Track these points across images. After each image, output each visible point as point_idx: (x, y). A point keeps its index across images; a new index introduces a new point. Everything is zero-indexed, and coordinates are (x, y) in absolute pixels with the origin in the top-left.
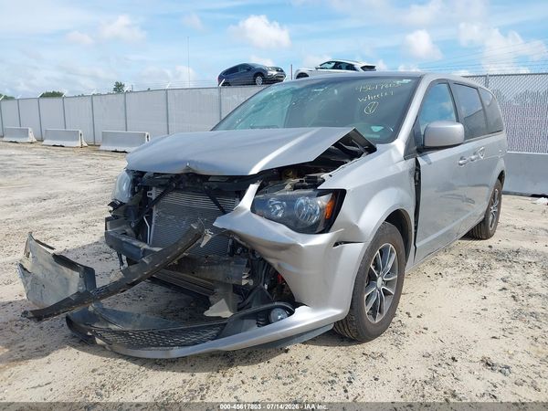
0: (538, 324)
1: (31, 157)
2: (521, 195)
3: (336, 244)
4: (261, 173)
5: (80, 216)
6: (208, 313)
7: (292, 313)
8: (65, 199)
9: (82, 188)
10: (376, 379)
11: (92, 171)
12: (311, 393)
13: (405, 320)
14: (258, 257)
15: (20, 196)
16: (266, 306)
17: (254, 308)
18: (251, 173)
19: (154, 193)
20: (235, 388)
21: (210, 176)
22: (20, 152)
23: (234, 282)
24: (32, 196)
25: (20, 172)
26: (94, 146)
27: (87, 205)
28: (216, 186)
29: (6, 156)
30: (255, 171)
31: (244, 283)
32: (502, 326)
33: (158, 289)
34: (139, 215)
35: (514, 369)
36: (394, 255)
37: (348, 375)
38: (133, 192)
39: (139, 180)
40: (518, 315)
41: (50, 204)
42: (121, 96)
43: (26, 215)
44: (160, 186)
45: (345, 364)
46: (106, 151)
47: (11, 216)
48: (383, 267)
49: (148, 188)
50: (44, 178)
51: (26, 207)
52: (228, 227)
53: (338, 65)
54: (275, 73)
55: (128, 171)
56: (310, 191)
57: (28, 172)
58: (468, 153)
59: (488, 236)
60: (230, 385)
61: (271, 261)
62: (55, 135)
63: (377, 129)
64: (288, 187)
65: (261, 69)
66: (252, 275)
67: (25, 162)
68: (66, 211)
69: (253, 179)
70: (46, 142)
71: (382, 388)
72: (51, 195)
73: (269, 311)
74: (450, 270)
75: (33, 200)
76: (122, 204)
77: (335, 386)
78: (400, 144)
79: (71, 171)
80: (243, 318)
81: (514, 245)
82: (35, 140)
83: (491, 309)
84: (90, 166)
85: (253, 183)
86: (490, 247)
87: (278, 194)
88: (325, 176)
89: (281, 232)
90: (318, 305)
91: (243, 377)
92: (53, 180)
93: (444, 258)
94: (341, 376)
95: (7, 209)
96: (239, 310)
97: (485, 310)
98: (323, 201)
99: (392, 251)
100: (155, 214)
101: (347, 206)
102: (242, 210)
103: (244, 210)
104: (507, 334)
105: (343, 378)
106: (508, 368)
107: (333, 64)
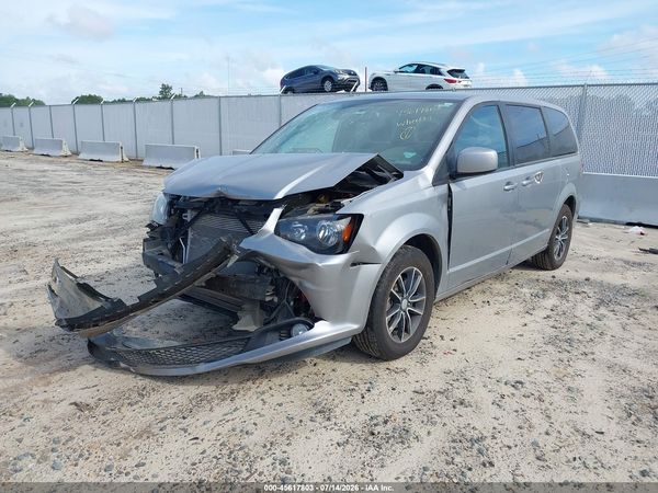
0: (569, 349)
1: (66, 173)
2: (615, 223)
3: (354, 264)
4: (286, 198)
5: (122, 239)
6: (236, 327)
7: (311, 327)
8: (105, 221)
9: (122, 208)
10: (394, 389)
11: (134, 190)
12: (331, 398)
13: (438, 342)
14: (282, 275)
15: (57, 217)
16: (288, 321)
17: (281, 322)
18: (277, 198)
19: (189, 216)
20: (264, 393)
21: (239, 200)
22: (53, 167)
23: (259, 298)
24: (70, 217)
25: (56, 190)
26: (136, 162)
27: (128, 228)
28: (245, 210)
29: (39, 171)
30: (280, 195)
31: (268, 299)
32: (532, 350)
33: (199, 311)
34: (175, 236)
35: (527, 385)
36: (420, 278)
37: (369, 385)
38: (169, 214)
39: (176, 203)
40: (552, 341)
41: (90, 226)
42: (166, 104)
43: (66, 237)
44: (194, 209)
45: (368, 377)
46: (150, 167)
47: (49, 238)
48: (407, 289)
49: (184, 211)
50: (83, 197)
51: (64, 229)
52: (253, 248)
53: (420, 69)
54: (347, 77)
55: (165, 194)
56: (331, 215)
57: (65, 191)
58: (518, 178)
59: (554, 267)
60: (259, 390)
61: (293, 279)
62: (93, 147)
63: (409, 155)
64: (311, 211)
65: (331, 72)
66: (276, 292)
67: (60, 179)
68: (106, 234)
69: (277, 203)
70: (81, 156)
71: (396, 395)
72: (90, 216)
73: (291, 325)
74: (501, 299)
75: (71, 222)
76: (160, 225)
77: (354, 394)
78: (429, 171)
79: (110, 190)
80: (267, 331)
81: (581, 276)
82: (69, 153)
83: (527, 335)
84: (131, 184)
85: (278, 207)
86: (554, 277)
87: (300, 218)
88: (344, 202)
89: (301, 253)
90: (337, 319)
91: (271, 384)
92: (91, 200)
93: (499, 287)
94: (361, 386)
95: (44, 231)
96: (265, 324)
97: (521, 335)
98: (342, 225)
99: (417, 274)
100: (190, 236)
101: (365, 230)
102: (266, 232)
103: (267, 232)
104: (534, 356)
105: (363, 388)
106: (521, 383)
107: (415, 67)
